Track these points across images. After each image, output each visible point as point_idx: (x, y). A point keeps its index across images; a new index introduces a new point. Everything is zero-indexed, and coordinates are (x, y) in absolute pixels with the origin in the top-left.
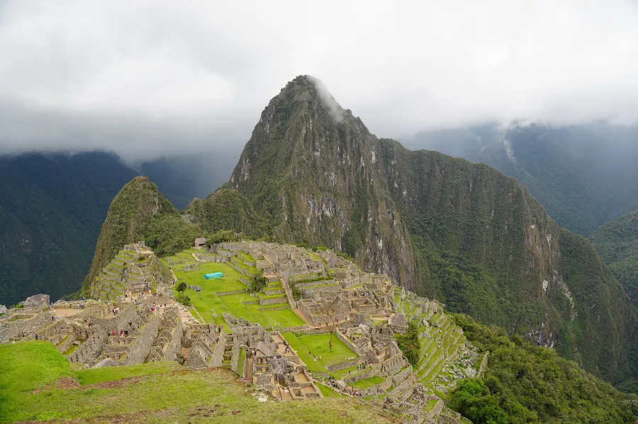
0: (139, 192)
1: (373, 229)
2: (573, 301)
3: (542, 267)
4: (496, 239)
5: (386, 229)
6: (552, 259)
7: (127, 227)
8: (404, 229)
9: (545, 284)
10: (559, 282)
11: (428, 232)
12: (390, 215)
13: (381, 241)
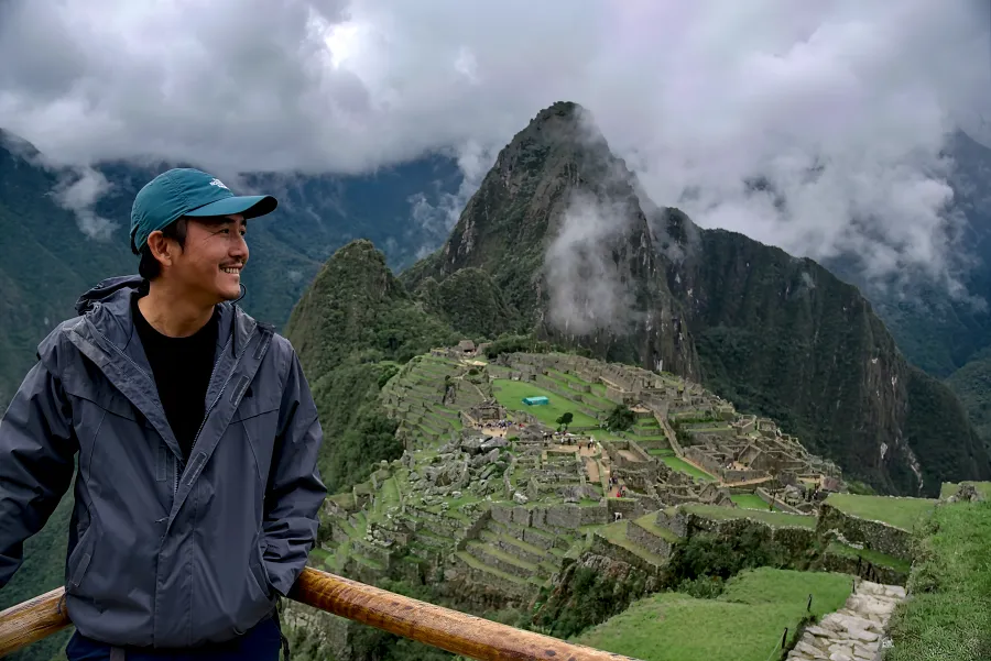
0: (361, 264)
1: (651, 343)
2: (923, 478)
3: (881, 423)
4: (820, 374)
5: (670, 345)
6: (896, 411)
7: (345, 314)
8: (691, 346)
9: (884, 448)
10: (903, 448)
11: (719, 354)
12: (676, 325)
13: (661, 362)
